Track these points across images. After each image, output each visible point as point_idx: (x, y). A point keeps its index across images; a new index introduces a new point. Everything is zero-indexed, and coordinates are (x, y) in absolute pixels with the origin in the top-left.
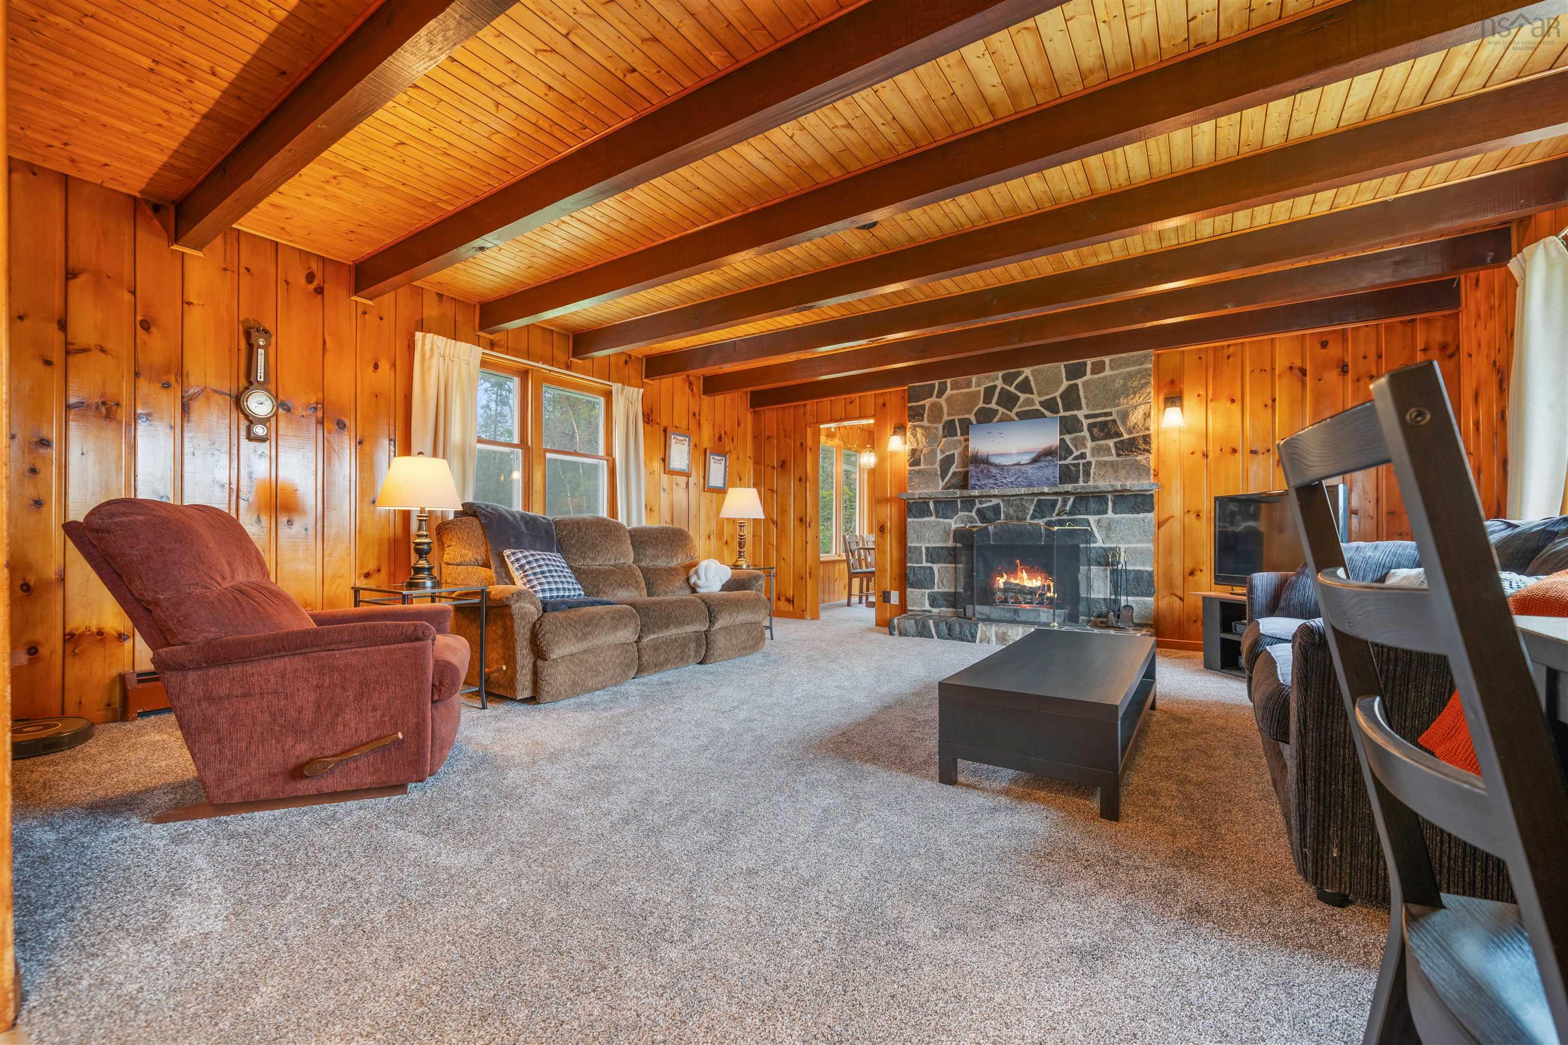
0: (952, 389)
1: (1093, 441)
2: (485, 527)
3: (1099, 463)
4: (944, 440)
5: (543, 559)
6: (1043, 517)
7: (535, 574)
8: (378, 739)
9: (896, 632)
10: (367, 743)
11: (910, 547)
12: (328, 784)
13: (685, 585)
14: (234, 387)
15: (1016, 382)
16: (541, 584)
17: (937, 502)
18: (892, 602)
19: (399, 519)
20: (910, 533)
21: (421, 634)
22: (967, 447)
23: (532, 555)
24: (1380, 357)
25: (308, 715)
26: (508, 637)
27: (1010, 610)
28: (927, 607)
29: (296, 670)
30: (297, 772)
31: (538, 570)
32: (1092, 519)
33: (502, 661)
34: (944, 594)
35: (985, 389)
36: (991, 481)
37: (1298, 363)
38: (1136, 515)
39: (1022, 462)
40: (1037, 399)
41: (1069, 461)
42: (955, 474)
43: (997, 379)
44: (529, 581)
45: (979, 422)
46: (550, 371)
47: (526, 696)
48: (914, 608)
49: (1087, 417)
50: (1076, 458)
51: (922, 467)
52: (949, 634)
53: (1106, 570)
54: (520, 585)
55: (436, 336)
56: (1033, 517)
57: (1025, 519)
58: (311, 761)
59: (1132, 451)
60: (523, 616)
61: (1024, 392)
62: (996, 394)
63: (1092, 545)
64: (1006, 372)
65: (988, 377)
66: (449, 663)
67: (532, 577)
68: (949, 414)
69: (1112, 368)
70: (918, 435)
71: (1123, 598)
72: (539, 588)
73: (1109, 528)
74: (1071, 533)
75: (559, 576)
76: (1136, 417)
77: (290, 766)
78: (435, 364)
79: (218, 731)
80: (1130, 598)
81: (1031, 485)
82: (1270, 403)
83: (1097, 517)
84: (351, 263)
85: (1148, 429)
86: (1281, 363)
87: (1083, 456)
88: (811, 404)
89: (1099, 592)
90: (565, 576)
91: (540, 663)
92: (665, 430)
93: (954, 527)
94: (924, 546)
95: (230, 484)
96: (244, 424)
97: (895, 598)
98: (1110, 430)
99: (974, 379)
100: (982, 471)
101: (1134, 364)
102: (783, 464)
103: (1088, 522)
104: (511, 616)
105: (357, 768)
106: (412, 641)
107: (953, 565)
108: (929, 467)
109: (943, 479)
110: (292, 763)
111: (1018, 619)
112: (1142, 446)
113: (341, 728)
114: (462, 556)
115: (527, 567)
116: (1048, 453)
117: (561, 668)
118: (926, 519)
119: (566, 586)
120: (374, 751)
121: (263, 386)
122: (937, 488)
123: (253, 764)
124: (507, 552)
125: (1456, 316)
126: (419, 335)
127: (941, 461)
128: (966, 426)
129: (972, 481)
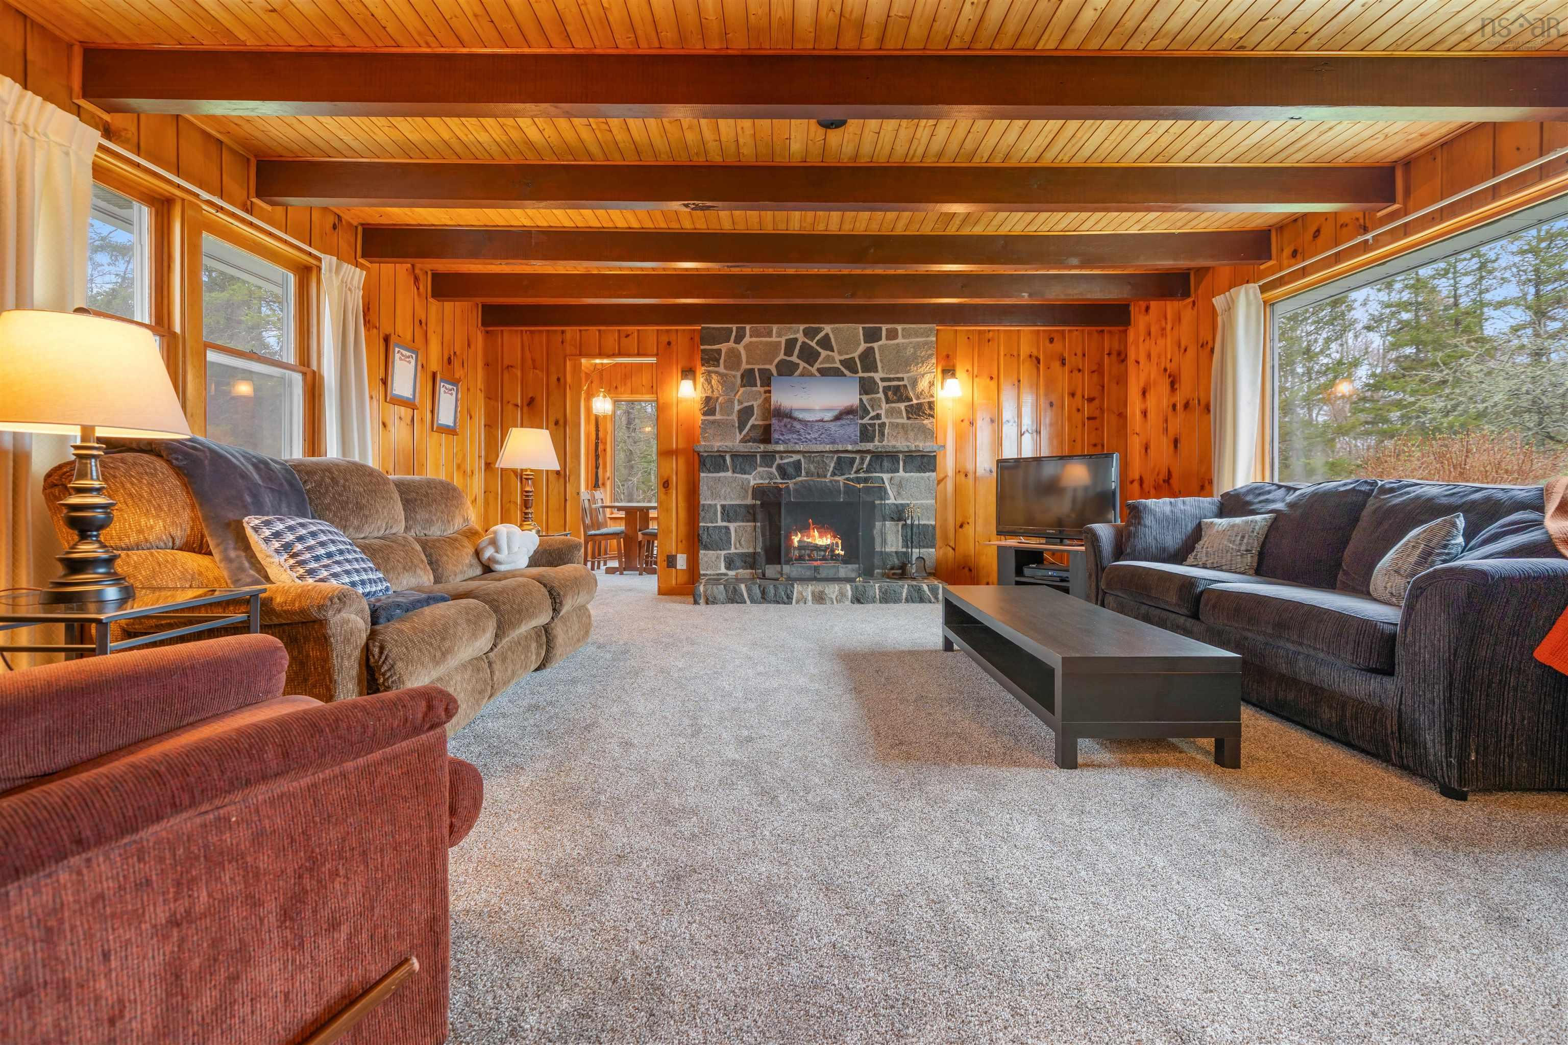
0: (751, 336)
1: (887, 403)
3: (892, 424)
4: (742, 390)
6: (843, 474)
7: (317, 559)
9: (702, 601)
11: (704, 505)
13: (475, 561)
15: (817, 338)
17: (734, 456)
18: (679, 567)
20: (704, 489)
22: (768, 400)
23: (291, 529)
24: (1084, 355)
27: (810, 568)
28: (723, 570)
32: (886, 477)
34: (743, 556)
35: (787, 340)
36: (794, 436)
37: (1035, 353)
38: (922, 474)
39: (826, 419)
40: (838, 358)
41: (866, 421)
42: (753, 426)
43: (798, 331)
45: (780, 374)
48: (708, 572)
49: (883, 380)
50: (872, 418)
51: (718, 417)
52: (763, 598)
53: (897, 525)
56: (834, 474)
57: (825, 476)
59: (919, 415)
60: (344, 636)
61: (826, 349)
62: (798, 347)
63: (887, 502)
64: (807, 325)
65: (790, 328)
68: (748, 363)
69: (903, 337)
70: (713, 382)
71: (916, 551)
73: (901, 485)
74: (868, 490)
76: (923, 384)
80: (922, 550)
81: (833, 442)
82: (1016, 383)
83: (889, 475)
85: (932, 396)
86: (1025, 349)
87: (878, 417)
88: (571, 331)
89: (892, 546)
90: (361, 559)
92: (387, 339)
93: (752, 483)
94: (719, 503)
97: (682, 562)
98: (901, 395)
99: (775, 328)
100: (785, 426)
101: (922, 335)
102: (531, 402)
103: (882, 479)
104: (325, 639)
107: (752, 524)
108: (725, 417)
109: (740, 432)
111: (818, 576)
112: (928, 412)
116: (849, 412)
118: (722, 474)
119: (372, 576)
122: (734, 442)
125: (1125, 331)
127: (739, 411)
128: (767, 380)
129: (775, 436)
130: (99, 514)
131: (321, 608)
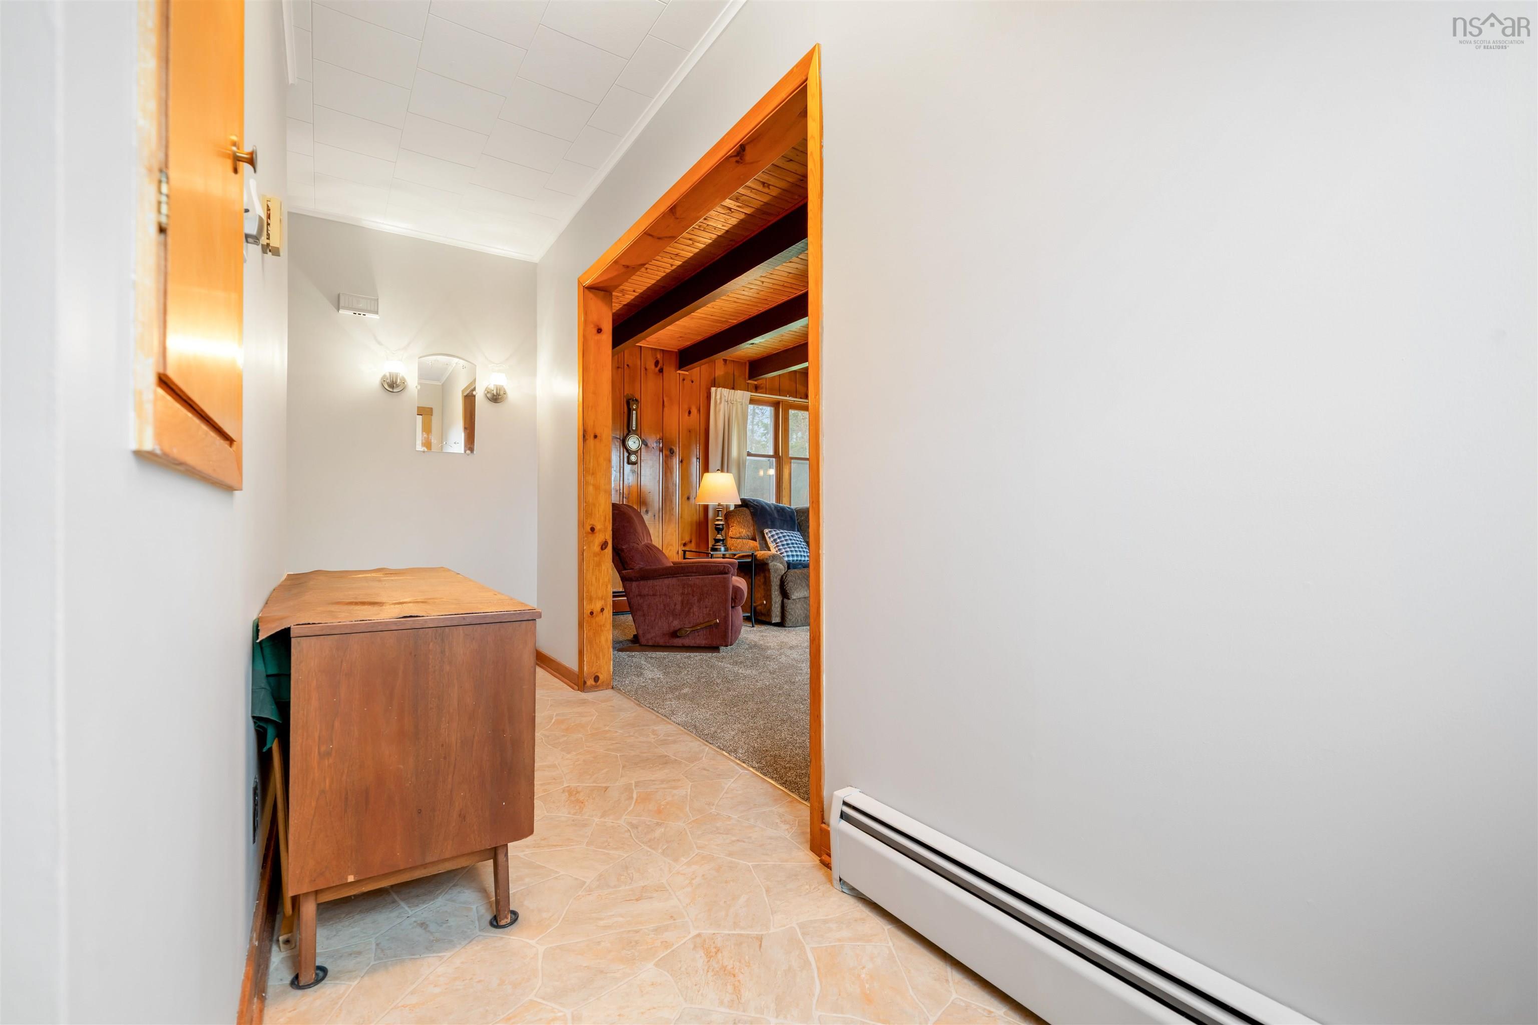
2: (754, 515)
5: (788, 536)
7: (783, 545)
8: (708, 622)
10: (703, 623)
12: (687, 642)
14: (622, 434)
16: (787, 552)
19: (701, 509)
21: (727, 571)
23: (782, 533)
25: (678, 607)
26: (767, 582)
29: (673, 585)
30: (674, 634)
31: (785, 543)
33: (763, 599)
44: (780, 550)
46: (794, 401)
47: (777, 621)
54: (773, 551)
55: (723, 389)
58: (680, 629)
60: (776, 570)
66: (739, 587)
67: (781, 547)
72: (785, 554)
75: (798, 547)
77: (671, 631)
78: (723, 407)
79: (643, 611)
84: (677, 350)
90: (802, 547)
91: (785, 600)
95: (620, 490)
96: (626, 454)
104: (769, 570)
105: (698, 635)
106: (722, 574)
110: (672, 629)
113: (692, 615)
114: (740, 533)
115: (778, 540)
117: (799, 606)
119: (803, 554)
120: (706, 627)
121: (635, 432)
123: (657, 628)
124: (766, 531)
126: (713, 389)
130: (721, 527)
131: (767, 559)
